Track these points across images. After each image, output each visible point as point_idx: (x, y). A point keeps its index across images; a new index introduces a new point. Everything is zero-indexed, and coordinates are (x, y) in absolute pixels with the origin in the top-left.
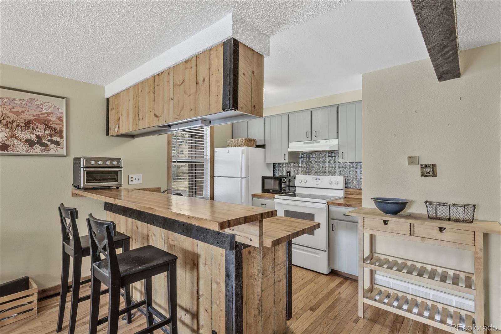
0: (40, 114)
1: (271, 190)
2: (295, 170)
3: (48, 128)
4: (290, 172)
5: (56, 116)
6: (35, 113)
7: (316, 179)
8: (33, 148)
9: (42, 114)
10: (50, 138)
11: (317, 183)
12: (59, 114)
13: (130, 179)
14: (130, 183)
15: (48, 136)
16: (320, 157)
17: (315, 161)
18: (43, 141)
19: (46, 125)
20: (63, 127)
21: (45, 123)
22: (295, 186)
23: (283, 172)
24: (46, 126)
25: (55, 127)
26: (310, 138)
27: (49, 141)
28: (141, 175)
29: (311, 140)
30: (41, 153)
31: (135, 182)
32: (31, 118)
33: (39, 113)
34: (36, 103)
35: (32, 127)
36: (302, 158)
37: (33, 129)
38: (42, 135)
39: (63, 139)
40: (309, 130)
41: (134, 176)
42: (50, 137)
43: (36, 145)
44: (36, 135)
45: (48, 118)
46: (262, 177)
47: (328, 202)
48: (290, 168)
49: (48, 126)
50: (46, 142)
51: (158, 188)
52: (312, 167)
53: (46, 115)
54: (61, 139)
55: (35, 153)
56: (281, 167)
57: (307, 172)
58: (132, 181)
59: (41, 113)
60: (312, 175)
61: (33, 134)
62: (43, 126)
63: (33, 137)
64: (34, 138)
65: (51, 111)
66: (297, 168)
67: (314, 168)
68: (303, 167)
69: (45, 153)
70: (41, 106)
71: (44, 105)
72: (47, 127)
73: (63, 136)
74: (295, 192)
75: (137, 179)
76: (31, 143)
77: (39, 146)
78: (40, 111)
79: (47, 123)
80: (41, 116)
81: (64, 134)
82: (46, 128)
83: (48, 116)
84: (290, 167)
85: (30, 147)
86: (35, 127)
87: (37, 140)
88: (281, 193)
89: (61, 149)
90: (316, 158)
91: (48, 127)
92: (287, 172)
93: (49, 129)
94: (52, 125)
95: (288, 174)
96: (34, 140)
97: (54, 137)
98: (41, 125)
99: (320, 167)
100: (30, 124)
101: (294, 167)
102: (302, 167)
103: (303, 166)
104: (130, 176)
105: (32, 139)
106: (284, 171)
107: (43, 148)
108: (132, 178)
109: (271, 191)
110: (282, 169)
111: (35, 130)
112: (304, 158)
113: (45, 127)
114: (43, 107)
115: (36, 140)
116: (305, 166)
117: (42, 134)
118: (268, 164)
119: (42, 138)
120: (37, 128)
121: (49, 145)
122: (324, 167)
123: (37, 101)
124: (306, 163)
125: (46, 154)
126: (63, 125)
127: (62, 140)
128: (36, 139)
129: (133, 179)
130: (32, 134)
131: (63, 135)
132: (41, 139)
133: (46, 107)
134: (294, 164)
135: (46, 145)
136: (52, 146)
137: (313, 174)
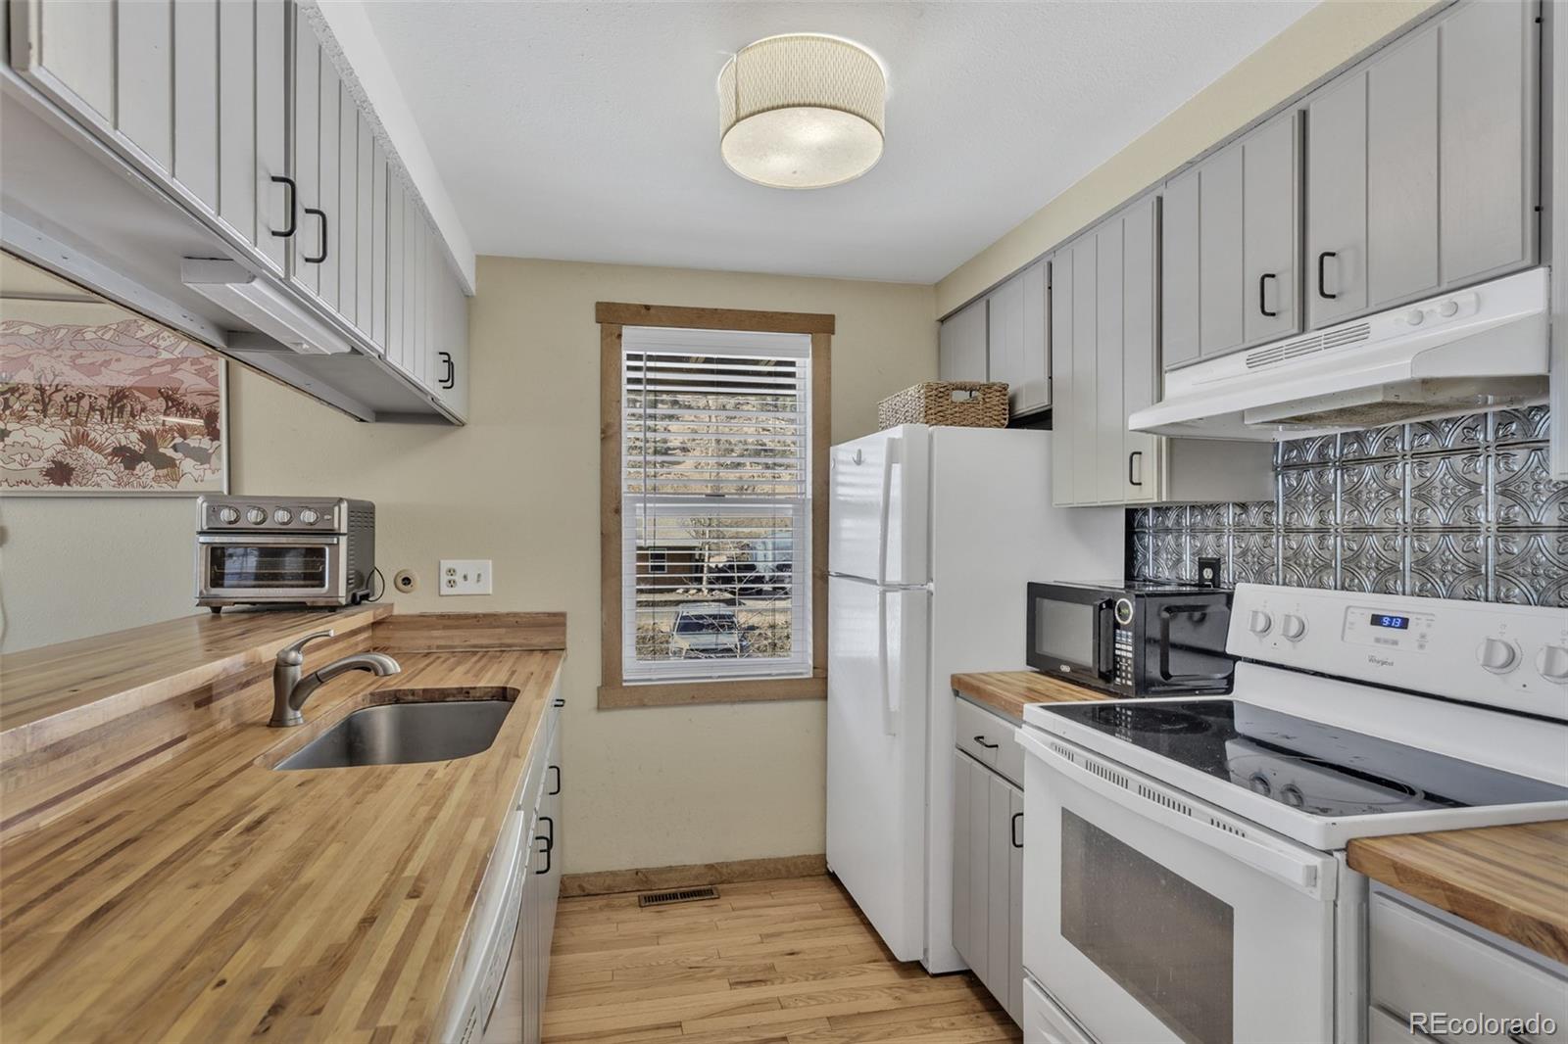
0: (152, 366)
1: (1067, 663)
2: (1244, 554)
3: (174, 409)
4: (1215, 565)
5: (197, 367)
6: (138, 364)
7: (1377, 620)
8: (135, 472)
9: (156, 365)
10: (178, 440)
11: (1383, 652)
12: (206, 360)
13: (445, 578)
14: (445, 590)
15: (176, 435)
16: (1421, 457)
17: (1386, 487)
18: (161, 450)
19: (167, 398)
20: (217, 401)
21: (165, 394)
22: (1229, 650)
23: (1179, 560)
24: (167, 402)
25: (194, 405)
26: (1288, 321)
27: (175, 448)
28: (490, 562)
29: (1303, 329)
30: (156, 488)
31: (461, 588)
32: (126, 381)
33: (148, 363)
34: (139, 334)
35: (129, 408)
36: (1293, 474)
37: (133, 415)
38: (158, 430)
39: (218, 439)
40: (1284, 260)
41: (461, 566)
42: (181, 437)
43: (143, 463)
44: (141, 433)
45: (175, 375)
46: (1031, 585)
47: (1349, 843)
48: (1219, 538)
49: (173, 400)
50: (170, 452)
51: (555, 615)
52: (1355, 530)
53: (168, 368)
54: (212, 440)
55: (141, 489)
56: (1167, 531)
57: (1327, 566)
58: (451, 583)
59: (154, 361)
60: (1362, 589)
61: (133, 428)
62: (161, 403)
63: (132, 440)
64: (137, 441)
65: (182, 352)
66: (1257, 537)
67: (1374, 541)
68: (1298, 531)
69: (167, 488)
70: (154, 341)
71: (163, 337)
72: (170, 404)
73: (219, 431)
74: (1229, 690)
75: (472, 577)
76: (128, 458)
77: (151, 467)
78: (151, 357)
79: (170, 393)
80: (155, 371)
81: (221, 426)
82: (168, 408)
83: (174, 371)
84: (1218, 532)
85: (127, 471)
86: (139, 407)
87: (144, 447)
88: (1111, 687)
89: (213, 473)
90: (1387, 460)
91: (173, 406)
92: (1203, 564)
93: (178, 410)
94: (184, 398)
95: (1208, 573)
96: (137, 448)
97: (193, 434)
98: (155, 401)
99: (1421, 530)
100: (125, 401)
101: (1241, 530)
102: (1289, 530)
103: (1296, 523)
104: (446, 564)
105: (130, 446)
106: (1187, 557)
107: (161, 472)
108: (451, 572)
109: (1065, 669)
110: (1172, 543)
111: (137, 418)
112: (1304, 467)
113: (164, 407)
114: (161, 342)
115: (139, 447)
116: (1311, 521)
117: (158, 427)
118: (1080, 515)
119: (159, 442)
120: (143, 410)
121: (178, 462)
122: (1460, 530)
123: (143, 328)
124: (1318, 505)
125: (170, 489)
126: (218, 396)
127: (216, 444)
128: (141, 444)
129: (458, 578)
130: (129, 430)
131: (218, 427)
132: (156, 445)
133: (168, 343)
134: (1238, 511)
135: (170, 463)
136: (187, 465)
137: (1367, 584)
